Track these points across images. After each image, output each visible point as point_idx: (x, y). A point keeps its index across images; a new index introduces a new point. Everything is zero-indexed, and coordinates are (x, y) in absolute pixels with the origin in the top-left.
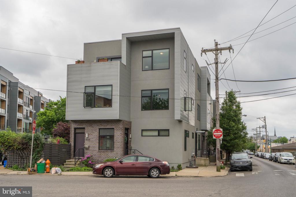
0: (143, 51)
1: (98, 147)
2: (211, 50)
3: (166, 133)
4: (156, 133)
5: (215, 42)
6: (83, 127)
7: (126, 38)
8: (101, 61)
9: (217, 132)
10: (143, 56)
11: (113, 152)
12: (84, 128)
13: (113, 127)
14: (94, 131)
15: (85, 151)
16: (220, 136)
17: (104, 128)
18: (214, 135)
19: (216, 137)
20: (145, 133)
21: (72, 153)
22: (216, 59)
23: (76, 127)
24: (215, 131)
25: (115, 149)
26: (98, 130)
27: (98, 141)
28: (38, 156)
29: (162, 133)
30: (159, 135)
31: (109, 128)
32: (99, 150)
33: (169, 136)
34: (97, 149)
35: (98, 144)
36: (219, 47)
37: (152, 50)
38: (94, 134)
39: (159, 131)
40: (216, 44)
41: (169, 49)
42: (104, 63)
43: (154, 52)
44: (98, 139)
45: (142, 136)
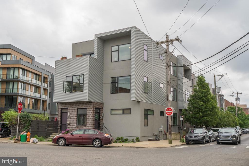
0: (112, 47)
1: (76, 123)
2: (163, 42)
3: (128, 112)
4: (121, 112)
5: (166, 35)
6: (66, 108)
7: (98, 37)
9: (169, 110)
10: (112, 51)
11: (86, 127)
12: (67, 109)
13: (86, 107)
14: (73, 111)
15: (68, 126)
16: (171, 113)
17: (81, 108)
18: (167, 113)
19: (167, 114)
20: (113, 112)
21: (59, 128)
22: (167, 49)
24: (167, 109)
25: (87, 125)
26: (76, 110)
28: (27, 130)
29: (126, 112)
30: (123, 114)
31: (84, 108)
32: (77, 125)
33: (130, 114)
35: (76, 121)
37: (119, 46)
38: (73, 113)
39: (123, 110)
40: (167, 37)
41: (131, 43)
42: (79, 58)
43: (120, 46)
44: (76, 117)
45: (111, 114)
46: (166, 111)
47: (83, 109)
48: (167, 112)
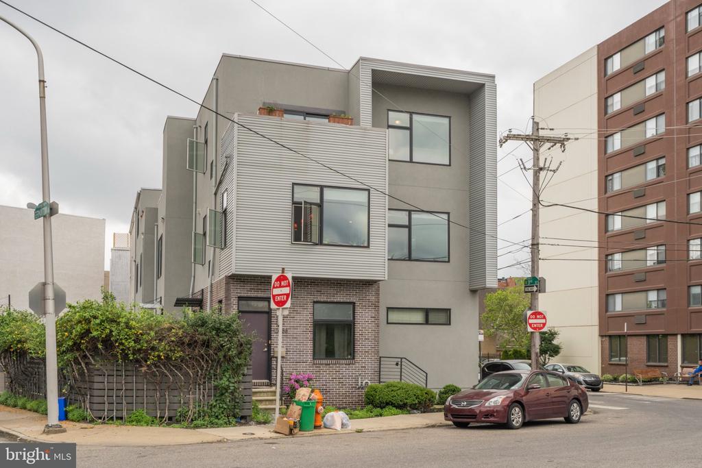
0: (389, 110)
1: (310, 351)
2: (526, 138)
3: (442, 317)
4: (419, 317)
5: (534, 121)
6: (265, 295)
7: (372, 70)
8: (337, 119)
9: (536, 318)
10: (389, 124)
11: (353, 364)
12: (268, 300)
13: (352, 300)
14: (299, 309)
15: (274, 363)
16: (542, 325)
17: (329, 300)
18: (530, 325)
19: (532, 328)
20: (394, 317)
22: (536, 159)
23: (242, 295)
24: (532, 314)
25: (358, 357)
26: (310, 306)
27: (310, 336)
29: (432, 318)
30: (427, 322)
31: (342, 300)
32: (314, 359)
33: (450, 324)
34: (310, 358)
35: (310, 344)
36: (542, 133)
37: (411, 114)
38: (298, 317)
39: (427, 312)
40: (536, 127)
41: (450, 117)
42: (346, 127)
43: (415, 117)
44: (311, 329)
45: (388, 323)
46: (529, 318)
47: (339, 305)
48: (531, 321)
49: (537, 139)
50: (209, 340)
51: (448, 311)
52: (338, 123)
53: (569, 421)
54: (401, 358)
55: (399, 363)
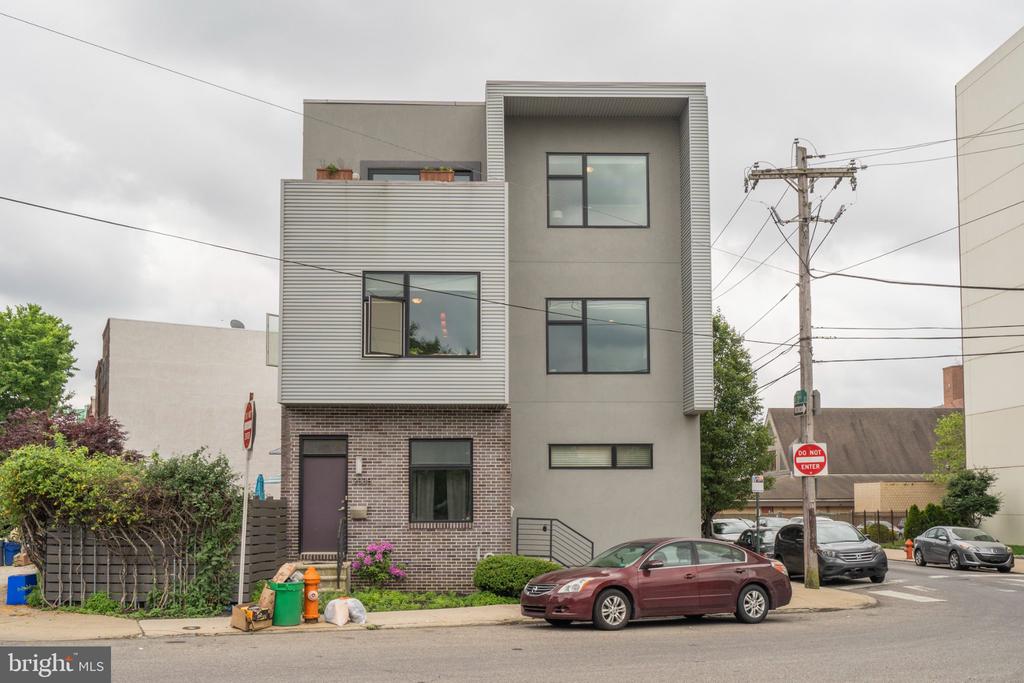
0: (549, 154)
1: (405, 511)
2: (782, 174)
3: (640, 457)
4: (602, 458)
5: (798, 148)
6: (338, 432)
7: (504, 97)
8: (429, 176)
9: (808, 455)
10: (550, 173)
11: (469, 529)
12: (344, 438)
13: (467, 435)
14: (387, 450)
15: (352, 528)
16: (818, 466)
17: (432, 436)
18: (799, 465)
19: (802, 471)
20: (559, 458)
21: (295, 540)
22: (805, 205)
23: (306, 432)
24: (802, 449)
25: (478, 520)
26: (405, 446)
27: (405, 488)
29: (623, 458)
30: (614, 465)
31: (452, 436)
32: (410, 521)
33: (651, 467)
34: (404, 520)
35: (405, 501)
36: (812, 164)
37: (585, 155)
38: (386, 462)
39: (614, 449)
40: (803, 155)
41: (646, 154)
42: (444, 186)
43: (591, 160)
44: (406, 478)
45: (551, 467)
46: (797, 455)
48: (799, 460)
49: (802, 175)
50: (177, 496)
51: (649, 447)
52: (433, 180)
53: (741, 619)
54: (552, 520)
55: (548, 527)
